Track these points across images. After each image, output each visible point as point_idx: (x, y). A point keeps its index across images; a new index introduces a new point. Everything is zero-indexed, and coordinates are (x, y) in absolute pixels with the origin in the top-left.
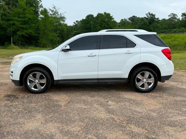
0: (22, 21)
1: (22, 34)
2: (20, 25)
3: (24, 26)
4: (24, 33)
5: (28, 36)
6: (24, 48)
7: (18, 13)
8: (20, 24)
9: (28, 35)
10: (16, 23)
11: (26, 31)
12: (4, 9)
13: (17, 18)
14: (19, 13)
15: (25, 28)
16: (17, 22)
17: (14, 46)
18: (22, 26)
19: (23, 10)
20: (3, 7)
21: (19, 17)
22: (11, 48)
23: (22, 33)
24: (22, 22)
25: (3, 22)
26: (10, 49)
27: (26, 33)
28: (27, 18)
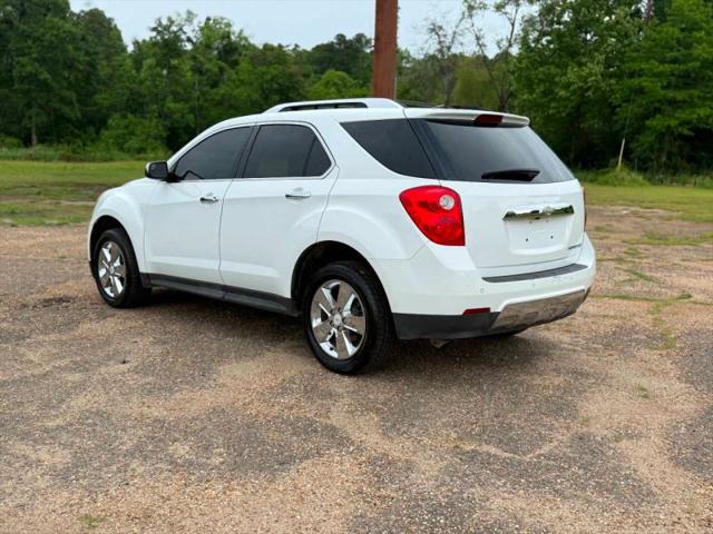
0: (673, 75)
1: (669, 127)
2: (662, 92)
3: (680, 95)
4: (673, 123)
5: (693, 134)
6: (672, 182)
7: (663, 43)
8: (663, 88)
9: (691, 129)
10: (645, 84)
11: (684, 115)
12: (619, 33)
13: (657, 64)
14: (667, 42)
15: (685, 101)
16: (654, 79)
17: (624, 174)
18: (671, 94)
19: (683, 30)
20: (619, 26)
21: (663, 62)
22: (610, 180)
23: (666, 123)
24: (673, 78)
25: (610, 85)
26: (606, 183)
27: (684, 123)
28: (697, 59)
